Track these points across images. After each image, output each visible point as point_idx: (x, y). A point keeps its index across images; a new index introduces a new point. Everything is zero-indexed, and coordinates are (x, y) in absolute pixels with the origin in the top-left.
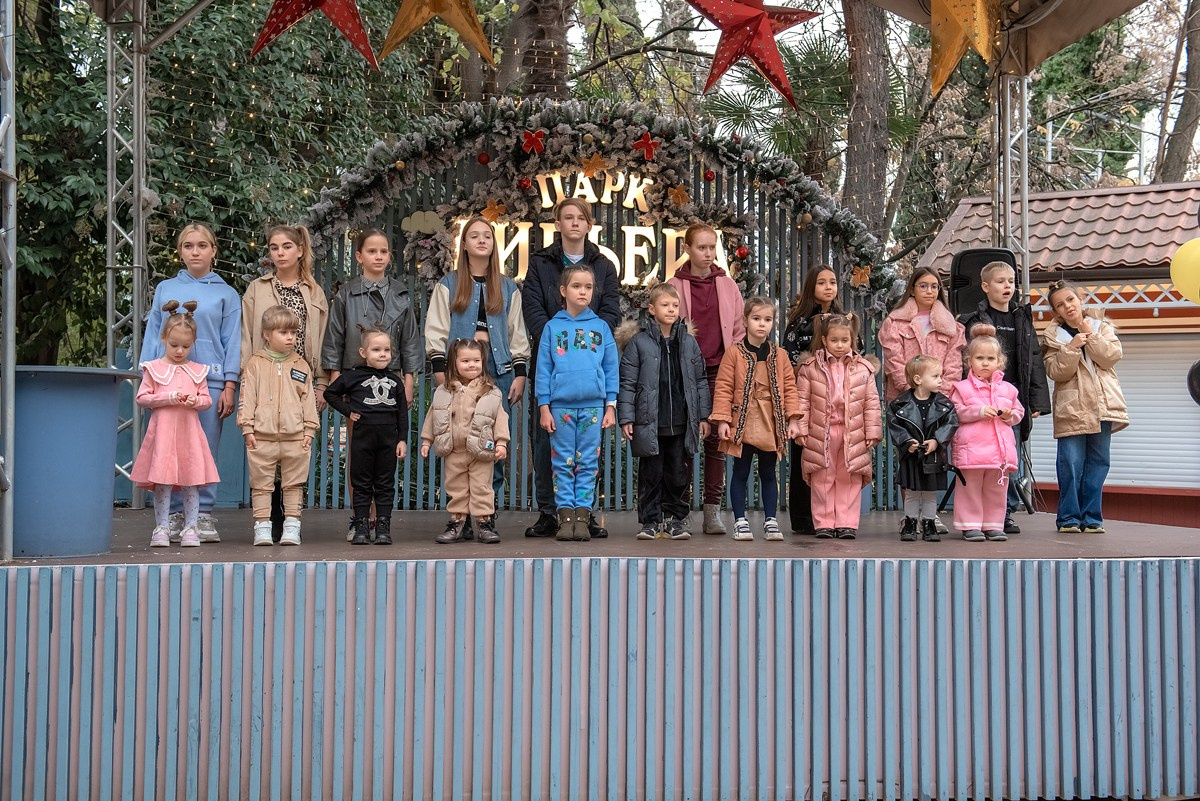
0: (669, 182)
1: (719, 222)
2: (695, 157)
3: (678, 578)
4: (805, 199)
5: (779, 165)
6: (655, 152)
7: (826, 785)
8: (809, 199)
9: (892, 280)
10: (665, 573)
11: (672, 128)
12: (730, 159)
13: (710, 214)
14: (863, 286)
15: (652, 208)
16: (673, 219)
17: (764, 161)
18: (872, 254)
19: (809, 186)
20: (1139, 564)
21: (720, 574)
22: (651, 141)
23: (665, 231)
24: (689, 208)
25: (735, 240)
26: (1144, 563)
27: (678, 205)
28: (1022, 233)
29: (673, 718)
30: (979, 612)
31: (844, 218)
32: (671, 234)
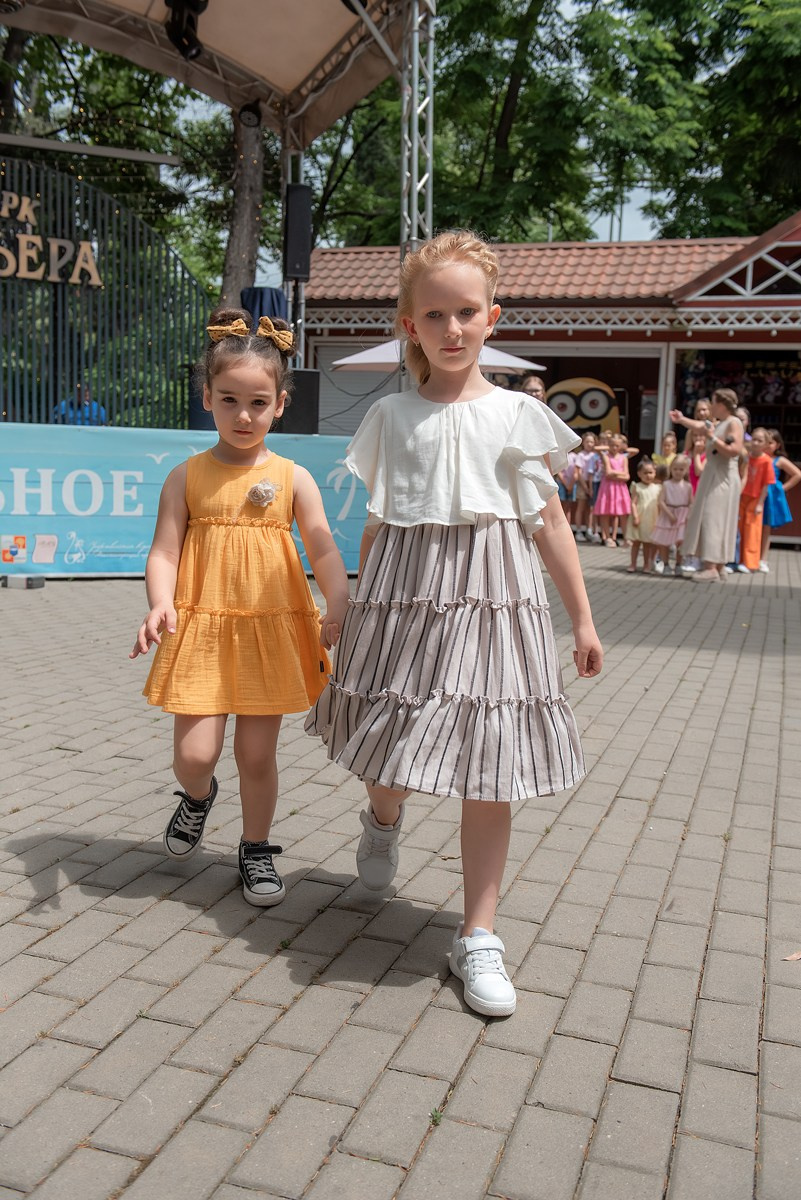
23: (49, 240)
32: (53, 242)
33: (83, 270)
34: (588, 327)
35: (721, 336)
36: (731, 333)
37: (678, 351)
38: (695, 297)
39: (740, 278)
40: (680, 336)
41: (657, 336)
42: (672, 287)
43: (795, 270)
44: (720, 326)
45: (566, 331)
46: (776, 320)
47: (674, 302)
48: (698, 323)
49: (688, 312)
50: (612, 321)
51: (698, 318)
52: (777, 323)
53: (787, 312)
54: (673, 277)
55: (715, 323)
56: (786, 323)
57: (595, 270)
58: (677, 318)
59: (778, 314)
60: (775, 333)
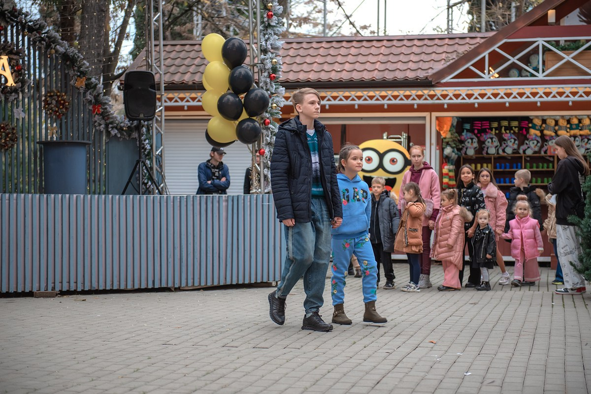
1: (6, 52)
4: (52, 42)
5: (37, 24)
7: (53, 284)
8: (54, 42)
9: (96, 85)
12: (12, 20)
13: (2, 48)
14: (82, 88)
17: (30, 21)
18: (86, 71)
19: (53, 35)
20: (179, 197)
21: (9, 200)
25: (15, 61)
28: (160, 64)
30: (116, 216)
31: (72, 53)
34: (370, 102)
35: (470, 107)
36: (476, 105)
37: (437, 118)
38: (448, 79)
39: (480, 65)
40: (439, 108)
41: (422, 108)
42: (431, 72)
43: (518, 60)
44: (467, 101)
45: (353, 105)
46: (508, 95)
47: (433, 83)
48: (451, 99)
49: (443, 90)
50: (387, 98)
51: (451, 95)
52: (508, 97)
53: (515, 90)
54: (431, 64)
55: (463, 99)
56: (515, 97)
57: (372, 59)
58: (435, 95)
59: (509, 91)
60: (507, 105)
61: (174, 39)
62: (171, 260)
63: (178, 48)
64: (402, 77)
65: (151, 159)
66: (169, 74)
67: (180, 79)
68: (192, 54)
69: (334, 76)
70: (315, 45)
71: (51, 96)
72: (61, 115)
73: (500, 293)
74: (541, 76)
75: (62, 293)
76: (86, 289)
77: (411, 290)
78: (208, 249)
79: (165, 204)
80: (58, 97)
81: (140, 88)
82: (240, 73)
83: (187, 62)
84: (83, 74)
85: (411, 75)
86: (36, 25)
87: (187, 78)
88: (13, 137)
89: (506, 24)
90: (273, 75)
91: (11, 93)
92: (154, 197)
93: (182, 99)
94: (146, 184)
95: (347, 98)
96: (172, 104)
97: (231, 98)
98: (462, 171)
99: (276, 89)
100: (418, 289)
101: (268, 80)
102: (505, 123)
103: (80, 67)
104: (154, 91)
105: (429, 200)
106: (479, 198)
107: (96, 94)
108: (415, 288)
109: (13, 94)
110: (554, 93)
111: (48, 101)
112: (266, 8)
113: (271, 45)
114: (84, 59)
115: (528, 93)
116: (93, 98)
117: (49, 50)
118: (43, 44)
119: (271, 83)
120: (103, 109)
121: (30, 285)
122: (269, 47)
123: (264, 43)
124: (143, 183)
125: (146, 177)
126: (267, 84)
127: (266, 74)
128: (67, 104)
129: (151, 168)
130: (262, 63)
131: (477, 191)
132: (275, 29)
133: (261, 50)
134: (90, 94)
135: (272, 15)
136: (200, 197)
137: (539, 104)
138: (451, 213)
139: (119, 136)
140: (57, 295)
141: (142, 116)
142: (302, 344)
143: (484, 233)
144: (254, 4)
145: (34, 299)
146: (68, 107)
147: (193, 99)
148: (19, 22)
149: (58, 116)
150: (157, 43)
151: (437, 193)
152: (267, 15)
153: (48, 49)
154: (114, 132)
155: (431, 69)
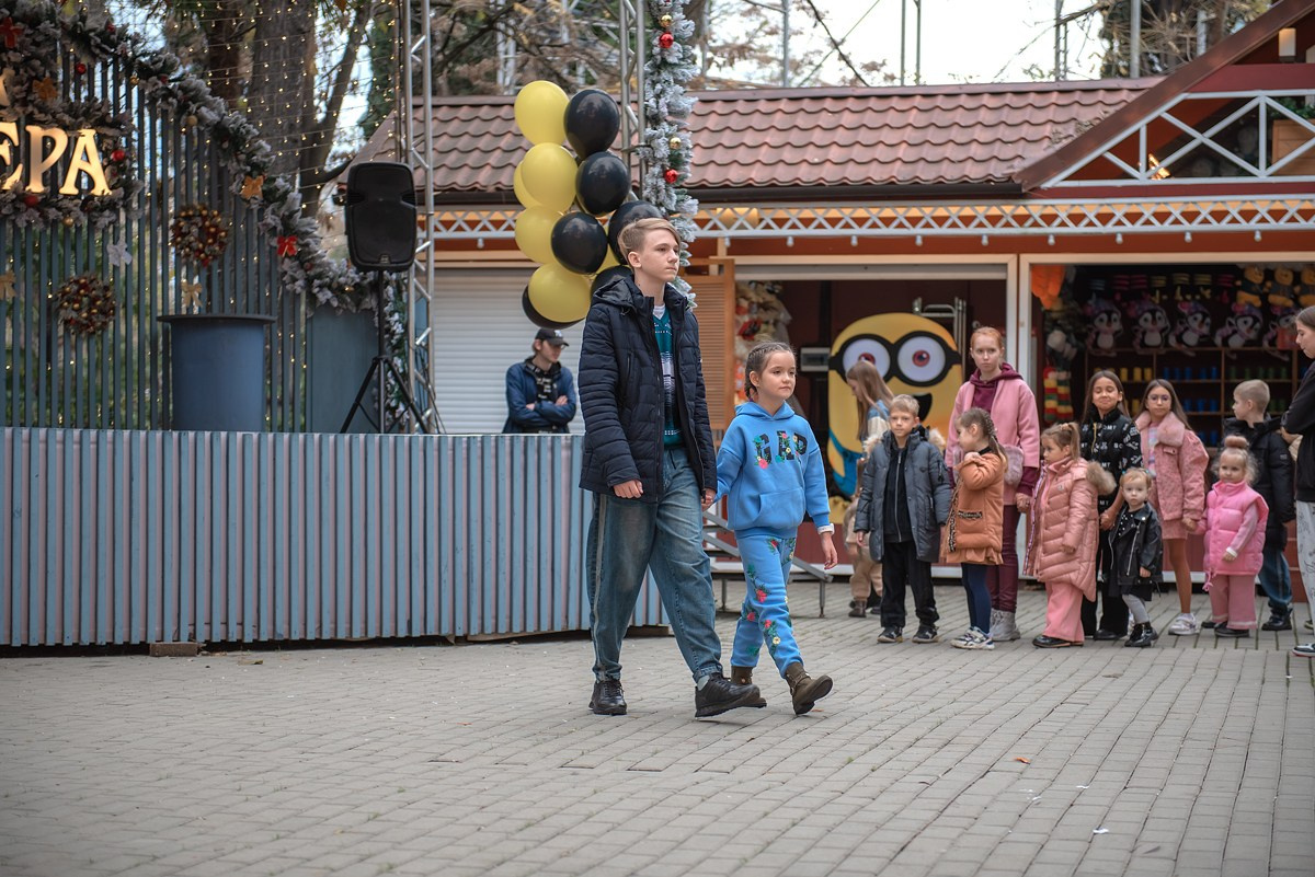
0: (34, 74)
1: (92, 121)
2: (63, 46)
3: (59, 447)
4: (190, 99)
5: (160, 61)
6: (18, 39)
7: (192, 628)
8: (195, 99)
9: (287, 192)
10: (47, 442)
11: (37, 13)
12: (104, 51)
13: (81, 111)
14: (256, 199)
15: (14, 101)
16: (38, 116)
17: (144, 54)
18: (265, 163)
19: (193, 85)
20: (465, 439)
21: (97, 443)
22: (12, 28)
23: (29, 128)
24: (57, 103)
25: (110, 142)
26: (469, 438)
27: (44, 99)
28: (426, 147)
29: (54, 567)
30: (328, 478)
31: (234, 123)
32: (36, 132)
33: (80, 171)
34: (884, 231)
35: (1105, 243)
36: (1119, 239)
37: (1033, 267)
38: (1056, 181)
39: (1128, 150)
40: (1035, 244)
41: (999, 245)
42: (1018, 166)
43: (1213, 138)
44: (1100, 229)
45: (848, 238)
46: (1190, 216)
47: (1024, 191)
48: (1063, 224)
49: (1046, 206)
50: (922, 223)
51: (1063, 216)
52: (1190, 221)
53: (1205, 205)
54: (1019, 149)
55: (1091, 224)
56: (1206, 221)
57: (889, 136)
58: (1028, 217)
59: (1192, 208)
60: (1188, 237)
61: (454, 92)
62: (447, 576)
63: (464, 113)
64: (955, 177)
65: (404, 356)
66: (443, 169)
67: (468, 180)
68: (495, 127)
69: (806, 175)
70: (763, 106)
71: (188, 218)
72: (211, 258)
73: (1170, 653)
74: (1262, 175)
75: (212, 647)
76: (264, 638)
77: (975, 645)
78: (529, 553)
79: (436, 453)
80: (204, 218)
81: (381, 200)
82: (602, 167)
83: (483, 143)
84: (258, 168)
85: (975, 172)
86: (157, 62)
87: (484, 178)
88: (105, 305)
89: (1186, 59)
90: (673, 172)
91: (102, 210)
92: (410, 438)
93: (472, 224)
94: (393, 410)
95: (833, 222)
96: (450, 234)
97: (580, 223)
98: (1096, 386)
99: (678, 202)
100: (989, 643)
101: (662, 183)
102: (1184, 278)
103: (251, 154)
104: (412, 206)
105: (1014, 447)
106: (1130, 445)
107: (287, 213)
108: (982, 641)
109: (107, 213)
110: (1292, 211)
111: (181, 228)
112: (656, 24)
113: (669, 105)
114: (259, 137)
115: (1234, 213)
116: (279, 222)
117: (184, 117)
118: (171, 104)
119: (667, 190)
120: (302, 246)
121: (142, 629)
122: (665, 110)
123: (652, 102)
124: (388, 408)
125: (393, 396)
126: (658, 192)
127: (656, 170)
128: (223, 234)
129: (406, 375)
130: (649, 146)
131: (1125, 429)
132: (678, 71)
133: (647, 118)
134: (273, 213)
135: (670, 41)
136: (512, 439)
137: (1258, 237)
138: (1068, 476)
139: (335, 304)
140: (199, 651)
141: (385, 261)
142: (735, 763)
143: (1137, 522)
144: (631, 17)
145: (149, 659)
146: (225, 240)
147: (497, 224)
148: (120, 56)
149: (203, 260)
150: (419, 101)
151: (1032, 432)
152: (660, 40)
153: (182, 114)
154: (325, 296)
155: (1018, 160)
